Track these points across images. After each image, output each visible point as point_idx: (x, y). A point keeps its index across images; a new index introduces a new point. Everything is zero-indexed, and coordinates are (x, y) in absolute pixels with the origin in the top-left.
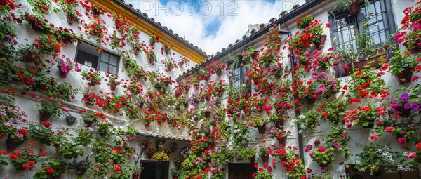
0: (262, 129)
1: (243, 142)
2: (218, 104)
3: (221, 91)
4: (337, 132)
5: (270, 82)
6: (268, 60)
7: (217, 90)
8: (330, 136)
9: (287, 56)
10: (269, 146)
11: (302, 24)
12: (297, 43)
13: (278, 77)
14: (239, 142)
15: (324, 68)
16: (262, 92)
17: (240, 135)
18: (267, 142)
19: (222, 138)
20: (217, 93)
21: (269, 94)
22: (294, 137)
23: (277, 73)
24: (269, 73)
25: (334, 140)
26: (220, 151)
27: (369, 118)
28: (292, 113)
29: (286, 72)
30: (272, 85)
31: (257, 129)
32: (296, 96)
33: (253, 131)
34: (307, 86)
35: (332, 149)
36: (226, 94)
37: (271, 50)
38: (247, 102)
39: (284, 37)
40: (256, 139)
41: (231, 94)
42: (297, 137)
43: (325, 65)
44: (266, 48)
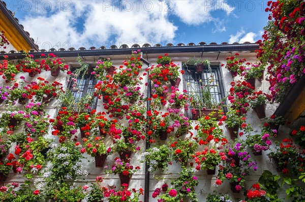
0: (100, 160)
1: (68, 176)
2: (40, 111)
3: (51, 95)
4: (187, 174)
5: (123, 103)
6: (124, 80)
7: (46, 92)
8: (179, 179)
9: (144, 83)
10: (105, 186)
11: (161, 61)
12: (157, 74)
13: (133, 101)
14: (60, 174)
15: (178, 106)
16: (112, 111)
17: (67, 163)
18: (104, 181)
19: (30, 164)
20: (45, 96)
21: (119, 116)
22: (140, 177)
23: (133, 96)
24: (125, 93)
25: (184, 184)
26: (16, 189)
27: (214, 162)
28: (142, 145)
29: (141, 99)
30: (125, 108)
31: (93, 160)
32: (149, 126)
33: (86, 163)
34: (162, 119)
35: (181, 194)
36: (57, 102)
37: (130, 71)
38: (89, 119)
39: (144, 66)
40: (89, 174)
41: (64, 105)
42: (144, 177)
43: (180, 103)
44: (125, 68)
